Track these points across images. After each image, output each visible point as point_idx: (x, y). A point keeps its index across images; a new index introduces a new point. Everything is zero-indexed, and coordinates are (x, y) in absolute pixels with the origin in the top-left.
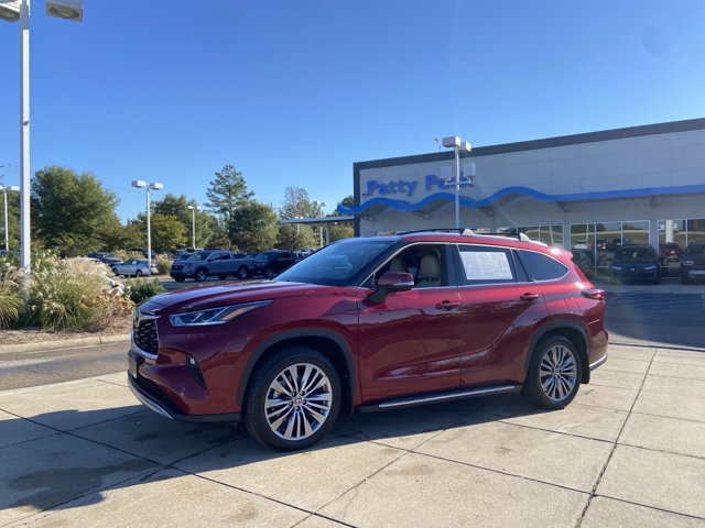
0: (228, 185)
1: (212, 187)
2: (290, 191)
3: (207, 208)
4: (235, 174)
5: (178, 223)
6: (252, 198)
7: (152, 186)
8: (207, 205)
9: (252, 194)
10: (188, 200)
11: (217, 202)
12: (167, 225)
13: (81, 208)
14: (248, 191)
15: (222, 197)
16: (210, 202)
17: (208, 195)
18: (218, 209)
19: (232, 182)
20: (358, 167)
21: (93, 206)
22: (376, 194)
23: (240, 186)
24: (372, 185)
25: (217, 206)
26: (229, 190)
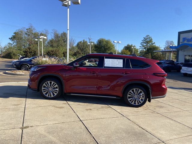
0: (147, 41)
1: (142, 42)
2: (167, 42)
3: (140, 48)
4: (149, 38)
5: (129, 52)
6: (154, 44)
7: (118, 42)
8: (141, 47)
9: (154, 43)
10: (133, 45)
11: (143, 46)
12: (126, 52)
13: (107, 48)
14: (153, 42)
15: (145, 44)
16: (141, 46)
17: (141, 44)
18: (143, 48)
19: (148, 40)
20: (180, 33)
21: (109, 48)
22: (186, 42)
23: (151, 41)
24: (184, 39)
25: (143, 47)
26: (147, 42)
